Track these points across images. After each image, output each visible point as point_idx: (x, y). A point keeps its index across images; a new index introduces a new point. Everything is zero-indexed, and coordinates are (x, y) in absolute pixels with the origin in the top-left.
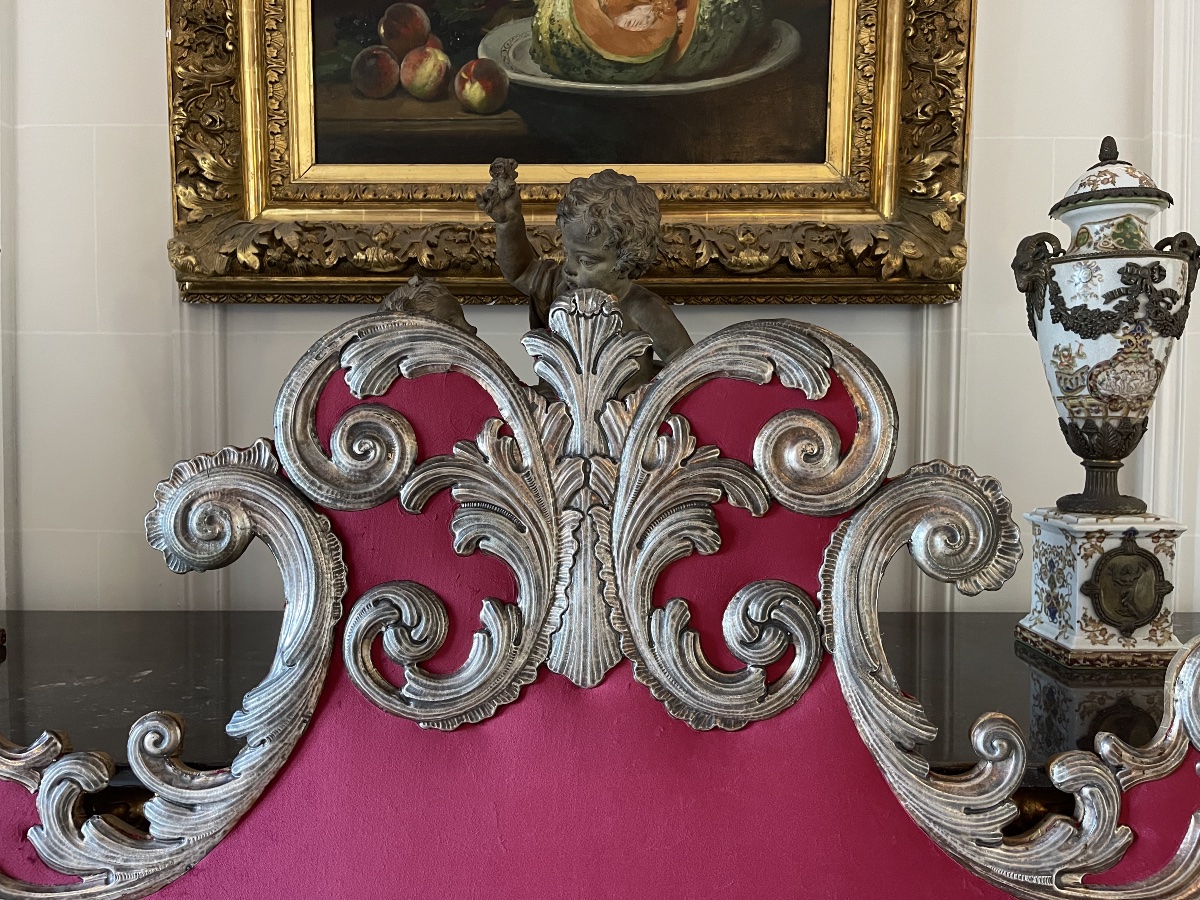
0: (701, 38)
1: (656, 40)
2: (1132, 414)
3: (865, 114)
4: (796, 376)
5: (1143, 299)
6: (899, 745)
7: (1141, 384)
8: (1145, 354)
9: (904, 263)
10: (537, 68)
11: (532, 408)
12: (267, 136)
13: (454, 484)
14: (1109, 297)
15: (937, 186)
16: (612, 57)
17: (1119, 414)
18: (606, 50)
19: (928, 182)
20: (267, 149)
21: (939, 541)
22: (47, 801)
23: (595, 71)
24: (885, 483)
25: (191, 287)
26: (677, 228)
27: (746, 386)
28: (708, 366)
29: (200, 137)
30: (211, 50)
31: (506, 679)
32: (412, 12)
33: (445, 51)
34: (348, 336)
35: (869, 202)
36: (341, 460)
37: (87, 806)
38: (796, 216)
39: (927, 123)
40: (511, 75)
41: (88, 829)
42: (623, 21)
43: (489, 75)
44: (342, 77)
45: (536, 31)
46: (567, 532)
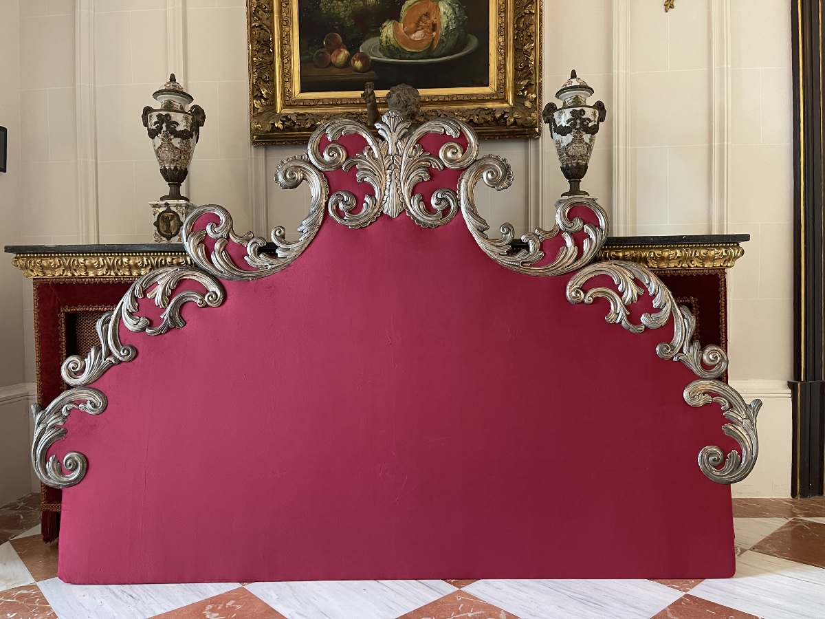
0: (442, 41)
1: (425, 43)
2: (580, 161)
3: (502, 67)
4: (450, 132)
5: (578, 121)
6: (478, 229)
7: (582, 151)
8: (581, 140)
9: (515, 121)
10: (381, 55)
11: (378, 143)
12: (284, 82)
13: (357, 164)
14: (568, 121)
15: (526, 92)
16: (409, 50)
17: (575, 161)
18: (407, 47)
19: (523, 91)
20: (284, 88)
21: (489, 175)
22: (249, 250)
23: (403, 55)
24: (476, 160)
25: (257, 139)
26: (433, 111)
27: (436, 134)
28: (426, 130)
29: (262, 83)
30: (265, 52)
31: (372, 215)
32: (336, 36)
33: (348, 50)
34: (327, 125)
35: (504, 100)
36: (327, 158)
37: (260, 250)
38: (477, 106)
39: (522, 70)
40: (372, 58)
41: (261, 256)
42: (412, 37)
43: (364, 58)
44: (311, 61)
45: (381, 41)
46: (388, 176)
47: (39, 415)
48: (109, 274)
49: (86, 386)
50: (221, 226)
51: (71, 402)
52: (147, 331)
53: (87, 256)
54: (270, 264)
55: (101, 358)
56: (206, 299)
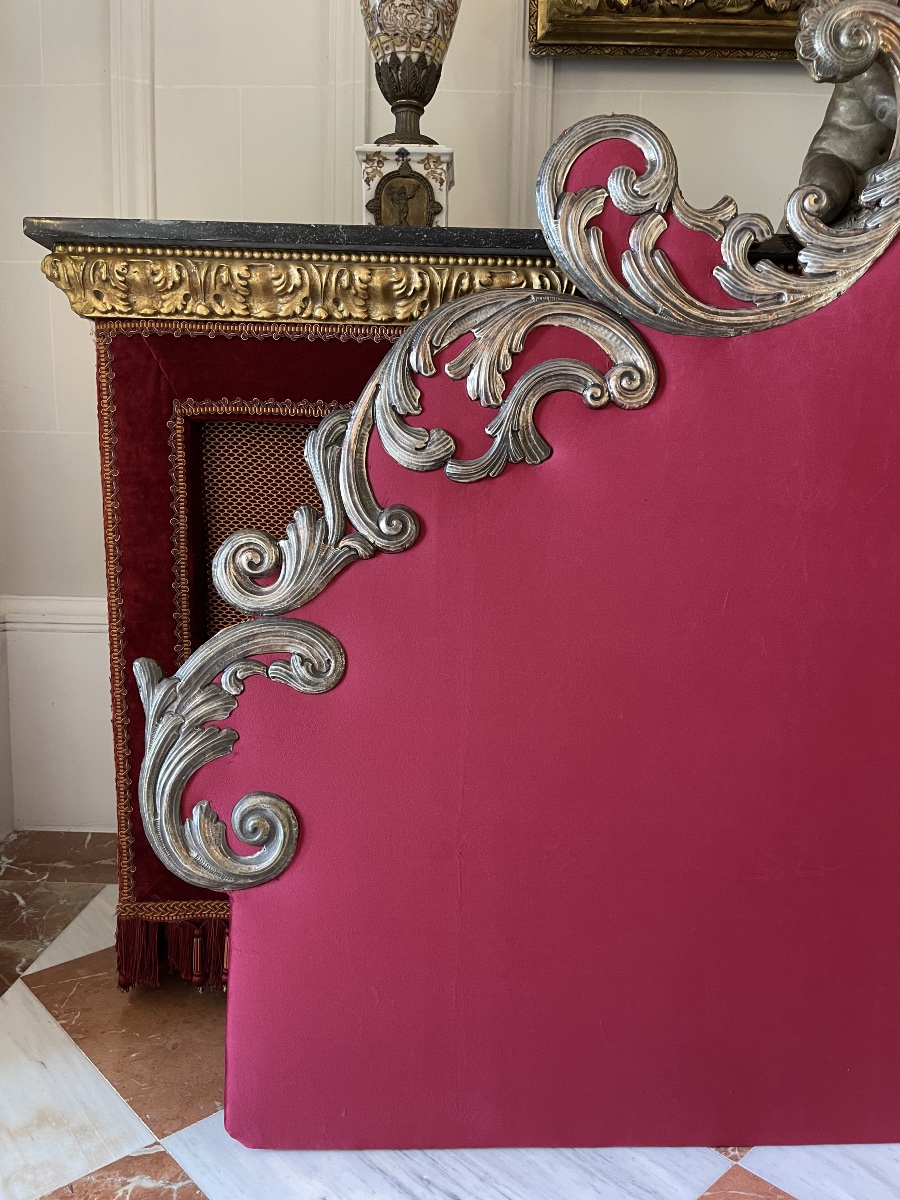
22: (728, 251)
41: (763, 266)
47: (159, 693)
48: (308, 312)
49: (283, 615)
50: (654, 177)
51: (246, 658)
52: (450, 469)
53: (252, 258)
54: (791, 291)
55: (326, 540)
56: (612, 384)
